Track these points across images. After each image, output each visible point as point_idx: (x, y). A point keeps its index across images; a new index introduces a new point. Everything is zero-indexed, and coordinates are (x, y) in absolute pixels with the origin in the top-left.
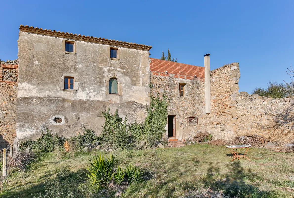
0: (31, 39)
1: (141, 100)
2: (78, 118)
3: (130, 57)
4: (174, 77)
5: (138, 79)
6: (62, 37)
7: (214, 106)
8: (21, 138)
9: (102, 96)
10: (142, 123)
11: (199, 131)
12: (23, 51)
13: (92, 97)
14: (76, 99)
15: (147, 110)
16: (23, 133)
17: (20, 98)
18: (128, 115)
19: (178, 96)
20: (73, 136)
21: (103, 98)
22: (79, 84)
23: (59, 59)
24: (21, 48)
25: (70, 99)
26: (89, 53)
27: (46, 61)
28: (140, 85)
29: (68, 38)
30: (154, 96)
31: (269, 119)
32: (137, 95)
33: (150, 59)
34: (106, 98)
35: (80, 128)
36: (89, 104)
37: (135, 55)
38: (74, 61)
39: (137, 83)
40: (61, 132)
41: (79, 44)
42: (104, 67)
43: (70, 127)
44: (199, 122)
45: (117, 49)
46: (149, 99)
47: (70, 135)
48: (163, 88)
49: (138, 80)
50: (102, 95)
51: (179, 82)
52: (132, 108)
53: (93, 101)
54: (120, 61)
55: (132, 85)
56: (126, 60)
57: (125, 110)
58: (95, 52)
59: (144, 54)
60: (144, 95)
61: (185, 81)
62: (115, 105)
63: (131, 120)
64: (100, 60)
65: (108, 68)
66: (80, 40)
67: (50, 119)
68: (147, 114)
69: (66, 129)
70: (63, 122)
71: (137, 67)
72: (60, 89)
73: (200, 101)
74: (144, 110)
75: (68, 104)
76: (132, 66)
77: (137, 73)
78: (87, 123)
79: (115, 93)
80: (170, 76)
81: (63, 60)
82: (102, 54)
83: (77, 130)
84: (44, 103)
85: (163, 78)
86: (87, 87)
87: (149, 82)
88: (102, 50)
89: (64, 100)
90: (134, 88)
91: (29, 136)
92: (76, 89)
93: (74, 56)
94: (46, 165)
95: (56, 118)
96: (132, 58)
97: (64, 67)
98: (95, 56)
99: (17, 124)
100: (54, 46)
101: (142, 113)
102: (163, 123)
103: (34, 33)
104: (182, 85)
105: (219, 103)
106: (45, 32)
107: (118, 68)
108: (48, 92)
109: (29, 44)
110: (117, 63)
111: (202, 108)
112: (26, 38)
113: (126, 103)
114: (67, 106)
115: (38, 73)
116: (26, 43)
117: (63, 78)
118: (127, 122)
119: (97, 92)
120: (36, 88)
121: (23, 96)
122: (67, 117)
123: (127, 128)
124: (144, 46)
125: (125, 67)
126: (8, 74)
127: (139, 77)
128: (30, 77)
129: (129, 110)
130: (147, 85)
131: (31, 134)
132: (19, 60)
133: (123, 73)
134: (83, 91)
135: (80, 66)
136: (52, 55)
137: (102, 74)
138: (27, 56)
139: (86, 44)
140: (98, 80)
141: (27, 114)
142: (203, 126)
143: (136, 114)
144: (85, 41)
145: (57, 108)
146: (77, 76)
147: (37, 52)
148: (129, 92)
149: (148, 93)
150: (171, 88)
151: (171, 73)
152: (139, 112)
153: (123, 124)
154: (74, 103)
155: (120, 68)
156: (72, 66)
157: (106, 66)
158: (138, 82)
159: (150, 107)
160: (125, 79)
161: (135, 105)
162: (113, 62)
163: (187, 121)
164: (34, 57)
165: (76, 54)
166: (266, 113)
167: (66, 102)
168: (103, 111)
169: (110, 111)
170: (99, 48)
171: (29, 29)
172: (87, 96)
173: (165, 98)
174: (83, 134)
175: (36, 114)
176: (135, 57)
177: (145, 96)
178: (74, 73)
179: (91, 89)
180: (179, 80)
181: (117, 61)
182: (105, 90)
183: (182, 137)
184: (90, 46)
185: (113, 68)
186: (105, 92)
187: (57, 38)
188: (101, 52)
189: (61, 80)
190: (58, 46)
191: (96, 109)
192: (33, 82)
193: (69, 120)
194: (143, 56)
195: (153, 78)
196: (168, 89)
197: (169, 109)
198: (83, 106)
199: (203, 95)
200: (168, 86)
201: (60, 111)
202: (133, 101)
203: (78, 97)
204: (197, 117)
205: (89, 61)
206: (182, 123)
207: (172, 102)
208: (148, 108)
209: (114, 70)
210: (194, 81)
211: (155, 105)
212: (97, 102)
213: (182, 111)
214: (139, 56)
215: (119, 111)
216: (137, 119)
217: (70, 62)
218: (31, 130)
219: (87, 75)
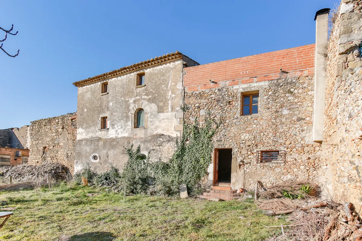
0: (83, 92)
1: (169, 131)
2: (107, 156)
4: (229, 85)
5: (166, 103)
6: (100, 81)
8: (76, 172)
9: (128, 132)
10: (168, 161)
12: (79, 103)
14: (108, 138)
15: (177, 144)
17: (78, 141)
18: (152, 152)
19: (238, 114)
21: (129, 134)
22: (110, 122)
23: (98, 102)
25: (104, 138)
26: (118, 89)
27: (90, 107)
28: (168, 110)
29: (103, 80)
30: (189, 122)
32: (164, 124)
34: (132, 133)
35: (108, 165)
36: (117, 142)
37: (164, 73)
38: (107, 101)
39: (165, 109)
40: (96, 168)
41: (112, 81)
42: (130, 99)
43: (101, 164)
44: (288, 159)
45: (144, 74)
46: (181, 127)
47: (101, 171)
48: (206, 108)
49: (166, 104)
50: (128, 130)
51: (241, 90)
52: (157, 143)
53: (120, 138)
54: (145, 87)
55: (159, 113)
56: (153, 83)
57: (149, 146)
58: (123, 86)
59: (175, 67)
60: (173, 123)
61: (254, 86)
62: (138, 140)
63: (155, 157)
64: (127, 93)
65: (133, 99)
66: (112, 78)
67: (90, 157)
68: (176, 149)
69: (99, 166)
70: (98, 160)
71: (165, 88)
72: (98, 130)
73: (295, 118)
74: (173, 144)
75: (101, 143)
76: (159, 88)
77: (166, 96)
78: (113, 161)
80: (220, 85)
81: (100, 103)
82: (129, 85)
83: (106, 167)
84: (88, 144)
85: (206, 92)
86: (116, 125)
87: (181, 103)
88: (129, 81)
89: (99, 139)
90: (161, 116)
91: (80, 170)
92: (108, 128)
93: (107, 96)
95: (95, 156)
96: (159, 78)
97: (100, 109)
98: (123, 89)
99: (75, 161)
100: (95, 92)
101: (170, 147)
103: (84, 86)
107: (144, 95)
108: (91, 133)
109: (82, 96)
110: (143, 90)
112: (80, 92)
113: (150, 137)
115: (86, 118)
117: (100, 119)
118: (150, 160)
119: (124, 128)
120: (85, 132)
121: (79, 139)
122: (100, 155)
123: (149, 169)
125: (151, 92)
127: (167, 100)
128: (82, 124)
130: (178, 108)
132: (78, 111)
133: (149, 100)
134: (113, 128)
135: (111, 104)
137: (128, 107)
138: (81, 106)
139: (116, 80)
140: (125, 115)
141: (80, 153)
142: (302, 167)
143: (161, 150)
144: (116, 77)
145: (94, 147)
146: (108, 115)
147: (86, 101)
149: (179, 119)
150: (222, 105)
151: (224, 80)
152: (166, 148)
153: (146, 162)
154: (105, 142)
155: (147, 95)
156: (105, 106)
157: (132, 97)
158: (166, 108)
159: (182, 138)
160: (151, 108)
161: (161, 138)
162: (138, 90)
163: (255, 159)
164: (85, 106)
165: (108, 93)
167: (100, 141)
168: (127, 148)
169: (133, 147)
170: (126, 80)
172: (116, 134)
173: (209, 122)
175: (84, 153)
176: (163, 75)
178: (107, 112)
179: (119, 126)
180: (240, 88)
181: (143, 88)
182: (131, 125)
183: (241, 185)
184: (119, 81)
185: (138, 97)
186: (130, 127)
187: (97, 83)
188: (128, 83)
189: (99, 121)
190: (97, 91)
191: (122, 145)
192: (84, 127)
193: (101, 158)
194: (174, 69)
195: (188, 97)
196: (216, 106)
197: (216, 140)
198: (112, 143)
199: (308, 104)
200: (215, 103)
201: (96, 149)
202: (159, 133)
203: (110, 136)
204: (285, 149)
205: (118, 97)
206: (243, 162)
207: (223, 128)
208: (179, 141)
209: (139, 99)
210: (279, 81)
211: (191, 135)
212: (124, 139)
213: (244, 142)
214: (169, 71)
215: (142, 146)
216: (162, 156)
217: (104, 103)
218: (81, 166)
219: (116, 111)
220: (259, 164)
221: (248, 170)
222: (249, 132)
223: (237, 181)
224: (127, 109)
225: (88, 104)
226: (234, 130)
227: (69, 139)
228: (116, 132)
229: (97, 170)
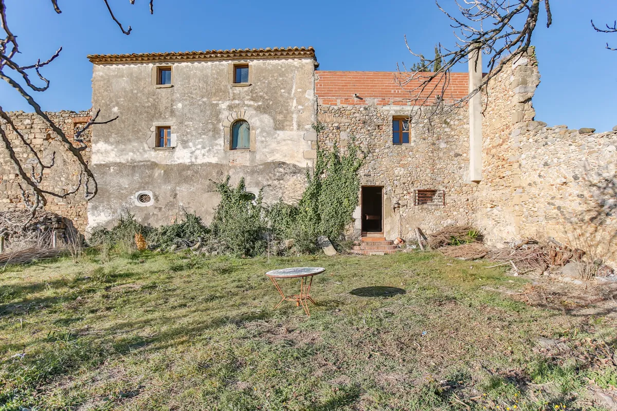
0: (107, 75)
1: (294, 158)
2: (174, 194)
3: (273, 76)
4: (378, 104)
5: (288, 116)
6: (151, 62)
8: (94, 226)
9: (217, 155)
10: (295, 202)
11: (449, 221)
12: (99, 95)
13: (200, 157)
14: (173, 163)
15: (308, 177)
16: (96, 219)
17: (94, 166)
18: (266, 189)
19: (390, 143)
20: (165, 225)
21: (219, 158)
22: (178, 137)
23: (148, 98)
24: (95, 91)
25: (164, 163)
26: (195, 82)
27: (128, 105)
28: (292, 127)
29: (161, 62)
30: (325, 147)
32: (286, 148)
33: (317, 74)
34: (225, 158)
35: (177, 211)
36: (194, 171)
37: (283, 72)
38: (170, 99)
39: (287, 125)
40: (146, 218)
41: (179, 68)
42: (220, 102)
43: (160, 209)
44: (448, 200)
45: (247, 66)
46: (314, 154)
47: (161, 223)
48: (348, 130)
49: (289, 118)
50: (217, 153)
51: (393, 113)
52: (275, 175)
53: (201, 165)
54: (251, 88)
55: (276, 130)
56: (264, 83)
57: (260, 179)
58: (205, 79)
59: (302, 67)
60: (301, 147)
61: (408, 110)
62: (239, 170)
63: (271, 198)
64: (214, 91)
65: (228, 104)
66: (179, 62)
68: (307, 185)
69: (155, 213)
71: (287, 94)
72: (149, 148)
73: (452, 153)
74: (301, 177)
75: (159, 171)
76: (276, 93)
77: (287, 106)
78: (189, 203)
79: (244, 148)
80: (366, 102)
81: (152, 100)
82: (217, 79)
83: (172, 216)
84: (125, 172)
85: (348, 109)
86: (191, 142)
87: (313, 120)
88: (218, 73)
89: (154, 165)
90: (280, 134)
91: (104, 223)
92: (174, 146)
93: (170, 90)
95: (143, 195)
96: (276, 78)
97: (154, 111)
98: (205, 84)
99: (90, 206)
100: (140, 80)
101: (296, 183)
102: (345, 202)
103: (112, 64)
104: (401, 120)
105: (493, 156)
107: (248, 100)
108: (131, 154)
109: (106, 81)
110: (246, 91)
111: (460, 168)
112: (101, 74)
113: (262, 165)
114: (157, 175)
115: (117, 125)
116: (102, 82)
117: (153, 129)
118: (263, 201)
119: (208, 148)
120: (116, 149)
121: (98, 163)
122: (157, 193)
123: (262, 214)
124: (297, 50)
125: (261, 96)
127: (289, 112)
128: (106, 134)
129: (268, 178)
130: (308, 127)
131: (106, 220)
132: (93, 110)
133: (258, 109)
134: (184, 148)
135: (180, 105)
136: (137, 93)
137: (218, 115)
138: (103, 101)
139: (190, 67)
140: (210, 126)
142: (461, 210)
143: (282, 186)
144: (187, 62)
145: (142, 178)
146: (174, 123)
147: (117, 93)
148: (269, 143)
149: (309, 142)
150: (369, 128)
151: (371, 96)
152: (290, 183)
153: (255, 204)
154: (169, 171)
155: (253, 99)
156: (167, 108)
157: (223, 99)
158: (288, 123)
159: (315, 170)
160: (261, 121)
161: (281, 167)
162: (238, 90)
163: (412, 200)
164: (113, 102)
165: (173, 86)
167: (157, 169)
168: (217, 182)
169: (230, 181)
170: (212, 70)
172: (191, 157)
173: (353, 150)
174: (180, 223)
175: (114, 189)
176: (282, 74)
177: (303, 148)
178: (171, 119)
179: (198, 145)
180: (393, 110)
181: (246, 89)
182: (223, 144)
183: (397, 233)
184: (196, 69)
185: (237, 102)
186: (222, 148)
187: (145, 65)
188: (215, 76)
189: (150, 133)
190: (145, 78)
191: (206, 177)
192: (112, 140)
193: (160, 198)
194: (300, 69)
195: (323, 112)
196: (362, 130)
197: (364, 174)
198: (184, 173)
199: (464, 138)
200: (360, 125)
201: (147, 183)
202: (276, 160)
203: (176, 159)
204: (444, 189)
205: (194, 96)
206: (399, 204)
207: (371, 158)
208: (311, 173)
209: (239, 104)
210: (435, 108)
211: (329, 166)
212: (209, 166)
213: (399, 178)
214: (292, 71)
215: (248, 180)
216: (284, 196)
217: (164, 102)
218: (106, 215)
219: (191, 119)
220: (417, 207)
221: (404, 215)
222: (403, 166)
223: (392, 228)
224: (215, 118)
225: (122, 99)
226: (385, 162)
227: (69, 161)
228: (190, 155)
229: (149, 221)
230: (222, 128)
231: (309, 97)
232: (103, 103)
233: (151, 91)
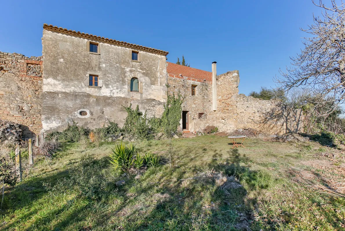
0: (55, 38)
1: (159, 98)
2: (102, 112)
3: (150, 60)
4: (187, 79)
5: (157, 79)
6: (86, 38)
7: (219, 104)
8: (48, 129)
9: (124, 93)
10: (160, 117)
11: (208, 125)
12: (48, 49)
14: (100, 95)
15: (165, 106)
16: (49, 125)
17: (46, 93)
18: (148, 110)
19: (191, 95)
20: (98, 128)
21: (125, 95)
22: (103, 81)
23: (84, 58)
24: (45, 46)
25: (95, 94)
26: (112, 55)
27: (71, 59)
28: (158, 84)
29: (92, 40)
30: (170, 94)
31: (260, 116)
32: (155, 93)
33: (167, 63)
34: (129, 94)
35: (104, 120)
36: (112, 100)
38: (98, 61)
39: (156, 83)
40: (86, 124)
41: (102, 46)
42: (126, 67)
43: (94, 119)
44: (207, 117)
45: (138, 53)
46: (166, 97)
47: (95, 127)
48: (178, 88)
49: (156, 80)
50: (124, 92)
51: (192, 83)
52: (151, 105)
53: (116, 97)
54: (140, 63)
55: (151, 84)
56: (146, 62)
57: (145, 106)
58: (117, 54)
59: (162, 59)
61: (196, 83)
62: (136, 101)
63: (150, 115)
64: (122, 61)
65: (130, 69)
66: (104, 42)
67: (76, 113)
68: (164, 110)
69: (91, 121)
70: (88, 115)
71: (156, 69)
72: (85, 85)
73: (208, 100)
74: (162, 106)
75: (93, 99)
76: (151, 68)
77: (156, 75)
78: (111, 117)
79: (136, 91)
80: (184, 78)
81: (87, 59)
82: (124, 56)
83: (102, 123)
84: (70, 98)
85: (178, 79)
86: (110, 85)
87: (166, 82)
88: (124, 53)
89: (89, 96)
90: (153, 87)
91: (55, 127)
92: (100, 86)
93: (98, 56)
94: (72, 154)
95: (82, 112)
97: (88, 66)
98: (118, 57)
99: (43, 117)
100: (79, 46)
101: (160, 108)
102: (178, 117)
103: (59, 33)
104: (194, 86)
105: (223, 103)
106: (69, 33)
107: (139, 69)
108: (73, 88)
109: (54, 42)
110: (138, 65)
111: (210, 106)
112: (50, 36)
113: (146, 100)
114: (91, 101)
115: (63, 70)
116: (51, 42)
117: (88, 75)
118: (147, 116)
119: (120, 89)
120: (62, 84)
121: (49, 91)
122: (92, 111)
123: (147, 122)
124: (162, 51)
125: (145, 68)
126: (33, 69)
128: (55, 74)
129: (149, 106)
130: (164, 85)
131: (57, 125)
132: (44, 57)
133: (143, 74)
134: (107, 88)
135: (104, 65)
136: (77, 54)
138: (52, 54)
139: (109, 47)
140: (121, 79)
141: (53, 107)
142: (211, 120)
143: (155, 110)
144: (108, 43)
145: (82, 102)
146: (101, 74)
147: (62, 51)
148: (148, 90)
149: (165, 91)
150: (184, 88)
151: (185, 76)
152: (158, 108)
153: (143, 118)
154: (99, 100)
155: (141, 69)
156: (96, 65)
157: (128, 67)
159: (167, 103)
160: (145, 79)
161: (154, 101)
162: (134, 63)
163: (198, 116)
164: (59, 55)
165: (100, 54)
166: (258, 111)
167: (91, 97)
168: (125, 106)
169: (132, 106)
170: (121, 51)
171: (53, 29)
173: (179, 96)
174: (107, 126)
175: (62, 107)
176: (154, 60)
177: (162, 94)
178: (99, 71)
179: (114, 87)
180: (191, 82)
181: (138, 63)
182: (127, 88)
183: (193, 129)
184: (113, 48)
185: (134, 69)
186: (127, 90)
187: (82, 39)
188: (123, 54)
189: (86, 77)
190: (82, 46)
191: (119, 104)
192: (59, 78)
193: (94, 113)
194: (161, 60)
195: (169, 79)
196: (182, 89)
197: (183, 106)
198: (107, 101)
199: (211, 95)
200: (182, 87)
201: (85, 105)
202: (152, 98)
203: (102, 93)
204: (206, 113)
205: (112, 62)
206: (194, 118)
207: (185, 100)
208: (165, 105)
209: (135, 70)
210: (203, 83)
211: (171, 102)
212: (120, 98)
213: (193, 108)
214: (158, 59)
215: (140, 106)
216: (155, 114)
217: (94, 61)
218: (57, 123)
219: (111, 74)
220: (199, 119)
221: (195, 122)
222: (195, 104)
223: (192, 127)
224: (123, 75)
225: (66, 55)
226: (189, 102)
227: (23, 88)
228: (110, 92)
229: (88, 126)
230: (127, 80)
231: (164, 72)
232: (52, 55)
233: (86, 54)
